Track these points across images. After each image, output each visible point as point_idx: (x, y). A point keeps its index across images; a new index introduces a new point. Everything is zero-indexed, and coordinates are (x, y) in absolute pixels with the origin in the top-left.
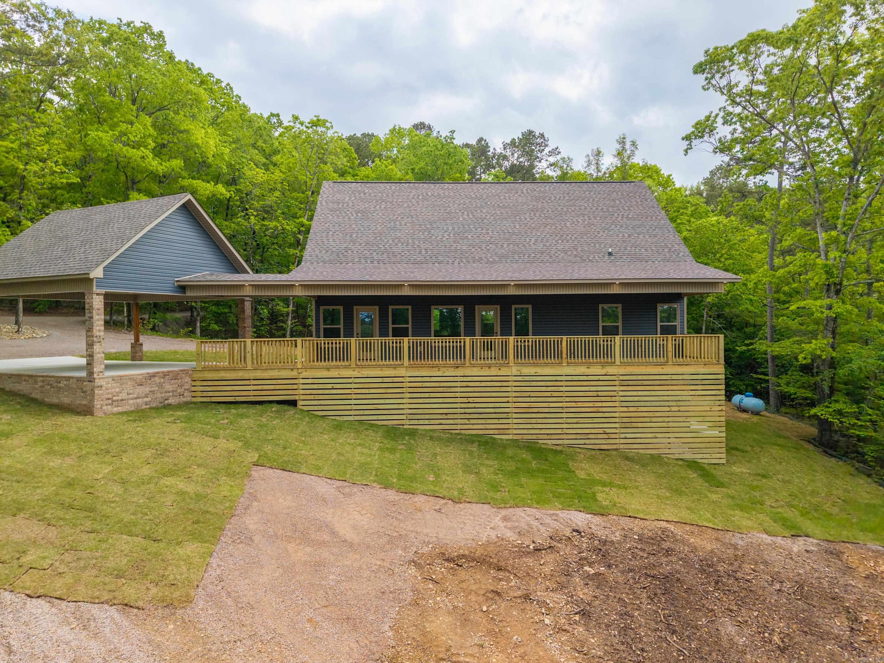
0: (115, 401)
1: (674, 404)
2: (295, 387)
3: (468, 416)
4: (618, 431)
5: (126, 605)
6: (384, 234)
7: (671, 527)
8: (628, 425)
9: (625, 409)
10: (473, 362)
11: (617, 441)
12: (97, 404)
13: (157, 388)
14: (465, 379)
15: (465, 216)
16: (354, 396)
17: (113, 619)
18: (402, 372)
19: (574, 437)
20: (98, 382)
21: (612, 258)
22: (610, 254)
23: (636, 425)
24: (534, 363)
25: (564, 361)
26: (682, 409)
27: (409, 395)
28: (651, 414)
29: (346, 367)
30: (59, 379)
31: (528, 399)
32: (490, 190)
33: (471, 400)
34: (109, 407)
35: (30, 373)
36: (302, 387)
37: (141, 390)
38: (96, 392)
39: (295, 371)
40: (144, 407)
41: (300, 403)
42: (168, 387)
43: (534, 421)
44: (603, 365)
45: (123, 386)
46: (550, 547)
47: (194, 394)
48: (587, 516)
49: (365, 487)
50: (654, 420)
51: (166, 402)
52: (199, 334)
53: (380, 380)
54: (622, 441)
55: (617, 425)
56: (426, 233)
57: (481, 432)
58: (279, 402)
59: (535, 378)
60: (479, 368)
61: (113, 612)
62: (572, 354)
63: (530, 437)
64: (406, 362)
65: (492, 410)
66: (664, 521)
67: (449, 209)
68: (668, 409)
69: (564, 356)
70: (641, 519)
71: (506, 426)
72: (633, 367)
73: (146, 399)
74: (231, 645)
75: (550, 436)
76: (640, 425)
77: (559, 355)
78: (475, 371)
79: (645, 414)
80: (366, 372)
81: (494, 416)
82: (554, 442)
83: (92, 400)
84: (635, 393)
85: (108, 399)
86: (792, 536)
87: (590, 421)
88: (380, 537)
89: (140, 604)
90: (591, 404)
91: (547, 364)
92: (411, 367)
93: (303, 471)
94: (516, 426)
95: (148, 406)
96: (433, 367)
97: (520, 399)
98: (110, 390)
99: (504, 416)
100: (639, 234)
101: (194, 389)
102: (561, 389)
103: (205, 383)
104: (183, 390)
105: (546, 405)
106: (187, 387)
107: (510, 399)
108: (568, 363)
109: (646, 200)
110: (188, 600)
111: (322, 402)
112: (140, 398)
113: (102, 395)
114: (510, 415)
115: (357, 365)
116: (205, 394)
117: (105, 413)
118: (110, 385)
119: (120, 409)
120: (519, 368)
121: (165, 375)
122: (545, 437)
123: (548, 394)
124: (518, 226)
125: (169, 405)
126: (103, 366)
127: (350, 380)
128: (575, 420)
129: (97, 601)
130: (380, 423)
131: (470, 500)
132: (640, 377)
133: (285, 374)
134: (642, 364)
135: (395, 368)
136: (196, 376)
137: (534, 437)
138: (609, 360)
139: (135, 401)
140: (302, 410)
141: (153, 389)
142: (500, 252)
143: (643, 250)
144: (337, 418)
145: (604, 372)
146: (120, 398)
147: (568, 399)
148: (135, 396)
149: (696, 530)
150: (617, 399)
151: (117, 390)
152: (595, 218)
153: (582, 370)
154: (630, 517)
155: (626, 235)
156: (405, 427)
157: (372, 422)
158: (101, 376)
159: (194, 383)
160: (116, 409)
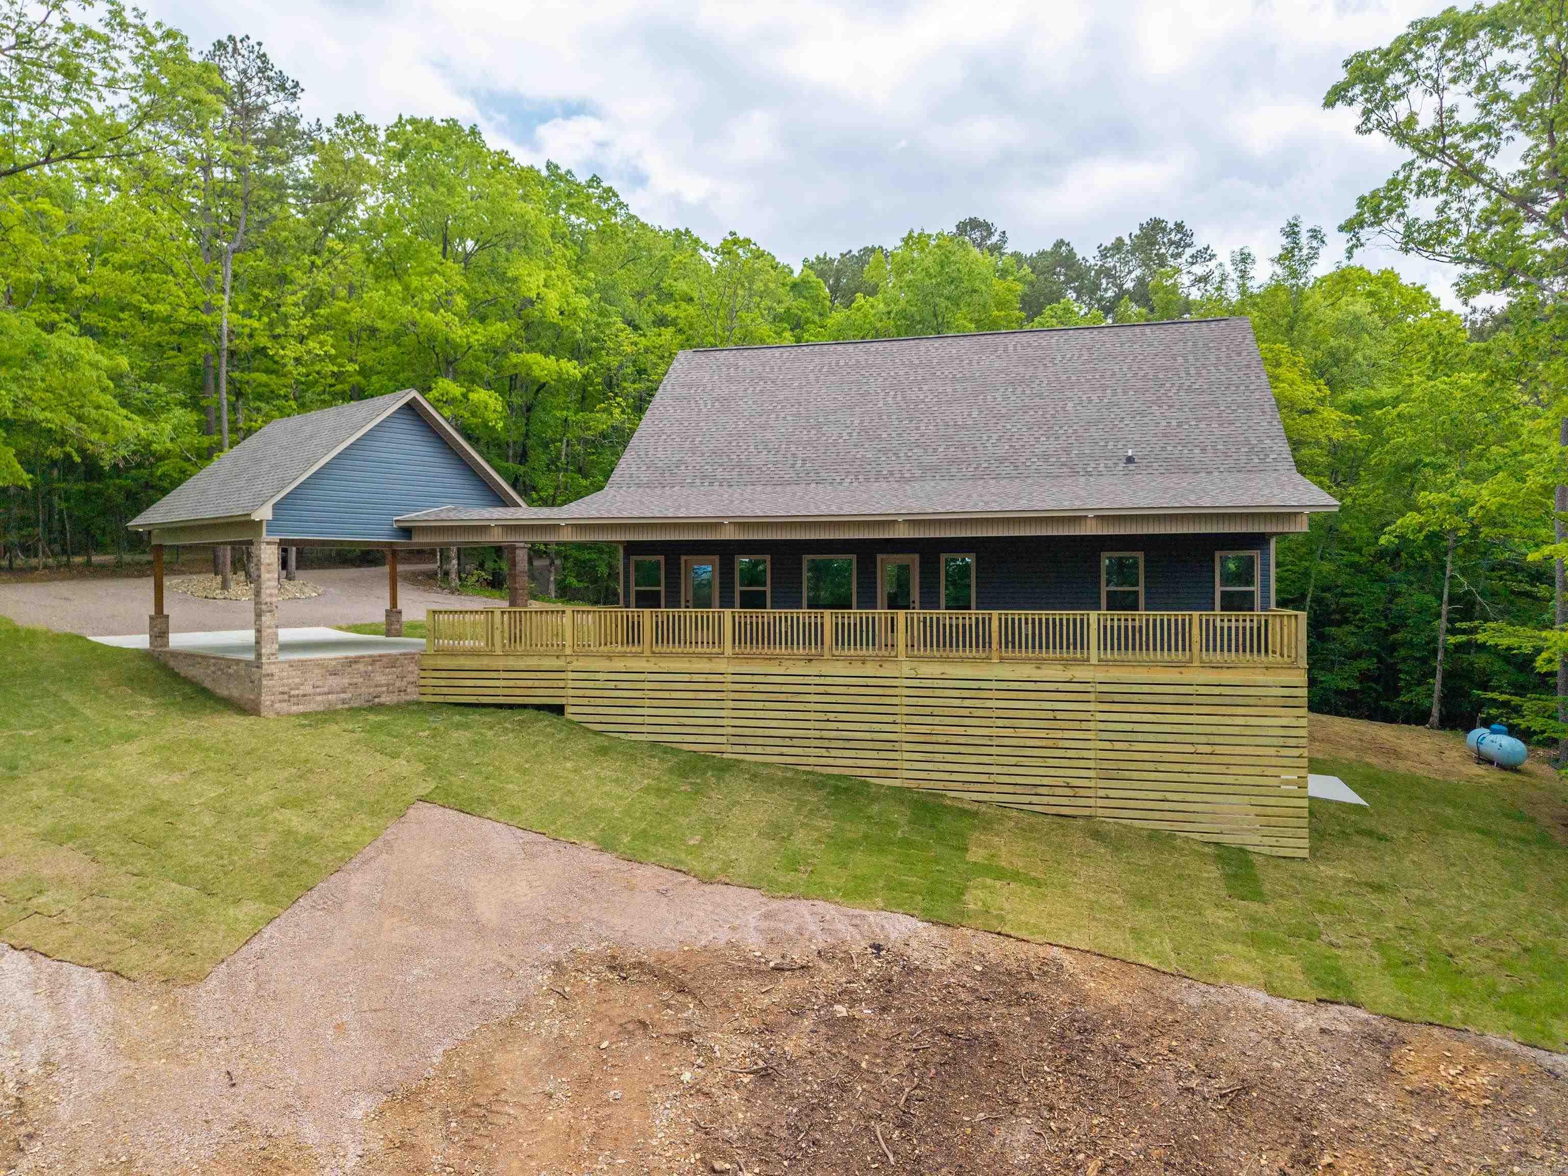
0: (294, 696)
1: (1204, 739)
2: (561, 684)
3: (826, 744)
4: (1092, 784)
5: (117, 973)
6: (745, 437)
7: (1067, 960)
8: (1114, 774)
9: (1108, 745)
10: (836, 653)
11: (1091, 802)
12: (266, 699)
13: (361, 680)
14: (822, 680)
15: (890, 399)
16: (647, 702)
17: (90, 987)
18: (721, 665)
19: (1010, 789)
20: (266, 669)
21: (1131, 467)
22: (1130, 460)
23: (1127, 774)
24: (941, 657)
25: (995, 655)
26: (1218, 749)
27: (731, 704)
28: (1156, 757)
29: (635, 655)
30: (230, 662)
31: (929, 720)
32: (949, 349)
33: (831, 716)
34: (285, 705)
35: (204, 652)
36: (571, 684)
37: (333, 682)
38: (264, 682)
39: (563, 658)
40: (340, 706)
41: (569, 710)
42: (381, 679)
43: (939, 757)
44: (1067, 663)
45: (307, 675)
46: (803, 967)
47: (424, 690)
48: (920, 924)
49: (568, 846)
50: (1162, 767)
51: (377, 700)
52: (553, 594)
53: (686, 678)
54: (1101, 802)
55: (1091, 774)
56: (814, 432)
57: (848, 772)
58: (539, 707)
59: (941, 683)
60: (846, 664)
61: (96, 980)
62: (1010, 640)
63: (931, 785)
64: (728, 650)
65: (868, 736)
66: (1061, 946)
67: (865, 388)
68: (1190, 749)
69: (995, 645)
70: (1018, 940)
71: (891, 764)
72: (1124, 669)
73: (343, 696)
74: (210, 1042)
75: (967, 785)
76: (1135, 775)
77: (986, 643)
78: (840, 668)
79: (1146, 756)
80: (665, 665)
81: (870, 745)
82: (975, 796)
83: (260, 694)
84: (1126, 717)
85: (283, 693)
86: (1320, 1000)
87: (1039, 762)
88: (535, 922)
89: (134, 974)
90: (1042, 734)
91: (962, 660)
92: (736, 657)
93: (489, 815)
94: (907, 765)
95: (346, 706)
96: (770, 659)
97: (915, 719)
98: (285, 681)
99: (889, 746)
100: (1198, 420)
101: (423, 682)
102: (989, 704)
103: (437, 674)
104: (404, 683)
105: (961, 730)
106: (412, 680)
107: (898, 719)
108: (1001, 658)
109: (1239, 354)
110: (201, 977)
111: (600, 710)
112: (332, 693)
113: (274, 686)
114: (897, 746)
115: (653, 652)
116: (437, 690)
117: (278, 714)
118: (285, 674)
119: (301, 708)
120: (914, 665)
121: (374, 660)
122: (959, 786)
123: (965, 712)
124: (975, 414)
125: (381, 705)
126: (277, 646)
127: (642, 677)
128: (1013, 760)
129: (85, 963)
130: (686, 747)
131: (728, 881)
132: (1135, 689)
133: (547, 663)
134: (1140, 664)
135: (710, 659)
136: (430, 663)
137: (940, 785)
138: (1079, 656)
139: (325, 697)
140: (571, 722)
141: (355, 680)
142: (927, 460)
143: (1197, 451)
144: (622, 736)
145: (1067, 676)
146: (301, 692)
147: (1000, 723)
148: (326, 690)
149: (1115, 967)
150: (1091, 725)
151: (297, 680)
152: (1125, 393)
153: (1026, 671)
154: (999, 934)
155: (1174, 423)
156: (725, 756)
157: (674, 745)
158: (273, 658)
159: (423, 674)
160: (295, 709)
